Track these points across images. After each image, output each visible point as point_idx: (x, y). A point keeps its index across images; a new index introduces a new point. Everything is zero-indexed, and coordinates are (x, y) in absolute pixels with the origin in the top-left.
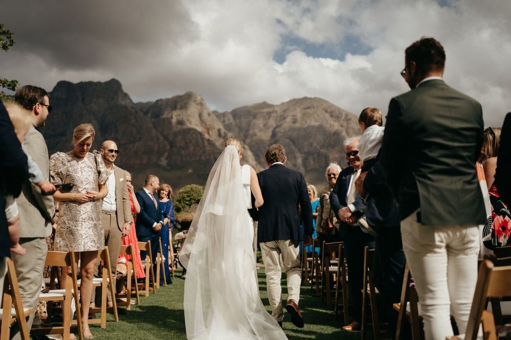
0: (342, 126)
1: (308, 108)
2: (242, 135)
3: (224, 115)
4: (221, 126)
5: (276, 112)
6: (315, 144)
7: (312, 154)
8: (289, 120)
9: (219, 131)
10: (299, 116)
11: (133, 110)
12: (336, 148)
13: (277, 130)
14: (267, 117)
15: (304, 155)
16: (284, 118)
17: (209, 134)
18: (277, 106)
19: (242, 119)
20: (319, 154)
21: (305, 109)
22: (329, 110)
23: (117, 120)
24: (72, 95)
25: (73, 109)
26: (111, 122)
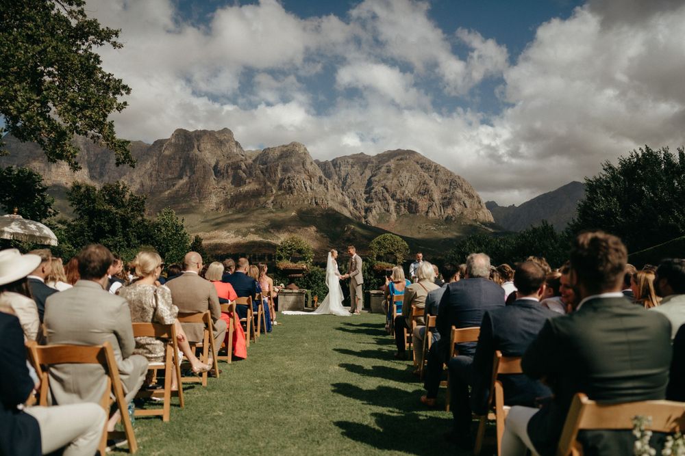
0: (431, 177)
1: (401, 159)
2: (341, 182)
3: (326, 163)
4: (322, 175)
5: (372, 162)
6: (407, 192)
7: (404, 201)
8: (383, 169)
9: (320, 178)
10: (393, 166)
11: (243, 158)
12: (426, 196)
13: (373, 178)
14: (364, 167)
15: (396, 202)
16: (379, 169)
17: (311, 181)
18: (373, 157)
19: (341, 168)
20: (410, 201)
21: (398, 160)
22: (420, 162)
23: (229, 166)
24: (187, 142)
25: (189, 154)
26: (223, 168)
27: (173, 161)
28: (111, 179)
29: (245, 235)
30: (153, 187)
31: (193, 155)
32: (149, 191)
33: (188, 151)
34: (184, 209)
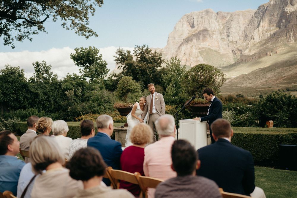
25: (284, 10)
27: (272, 17)
28: (234, 38)
30: (260, 38)
31: (287, 10)
32: (258, 41)
33: (283, 7)
34: (284, 49)
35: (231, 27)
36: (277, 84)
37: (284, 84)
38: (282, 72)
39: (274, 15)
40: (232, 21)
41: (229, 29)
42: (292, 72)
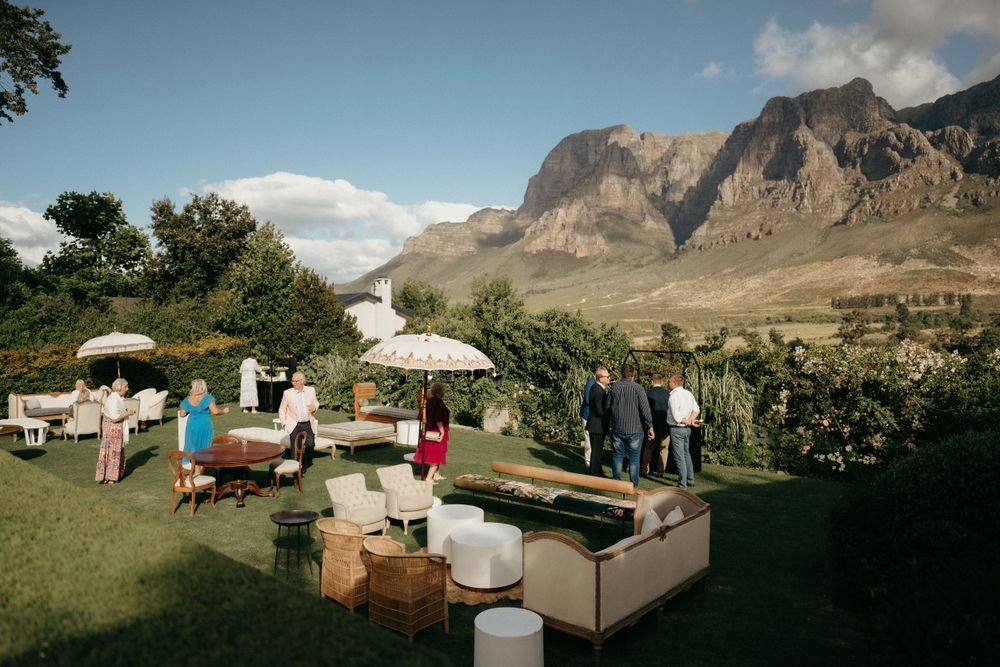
23: (863, 142)
24: (789, 116)
25: (792, 136)
26: (852, 149)
27: (765, 152)
29: (899, 261)
30: (737, 197)
31: (798, 137)
32: (731, 205)
33: (790, 131)
34: (788, 226)
35: (672, 170)
36: (768, 304)
37: (782, 304)
38: (781, 279)
39: (768, 148)
40: (674, 155)
41: (667, 173)
42: (802, 279)
